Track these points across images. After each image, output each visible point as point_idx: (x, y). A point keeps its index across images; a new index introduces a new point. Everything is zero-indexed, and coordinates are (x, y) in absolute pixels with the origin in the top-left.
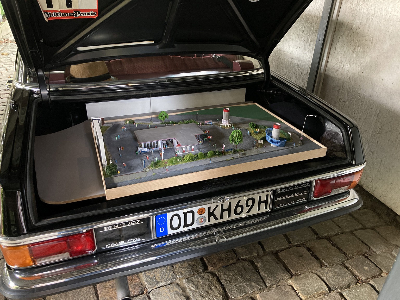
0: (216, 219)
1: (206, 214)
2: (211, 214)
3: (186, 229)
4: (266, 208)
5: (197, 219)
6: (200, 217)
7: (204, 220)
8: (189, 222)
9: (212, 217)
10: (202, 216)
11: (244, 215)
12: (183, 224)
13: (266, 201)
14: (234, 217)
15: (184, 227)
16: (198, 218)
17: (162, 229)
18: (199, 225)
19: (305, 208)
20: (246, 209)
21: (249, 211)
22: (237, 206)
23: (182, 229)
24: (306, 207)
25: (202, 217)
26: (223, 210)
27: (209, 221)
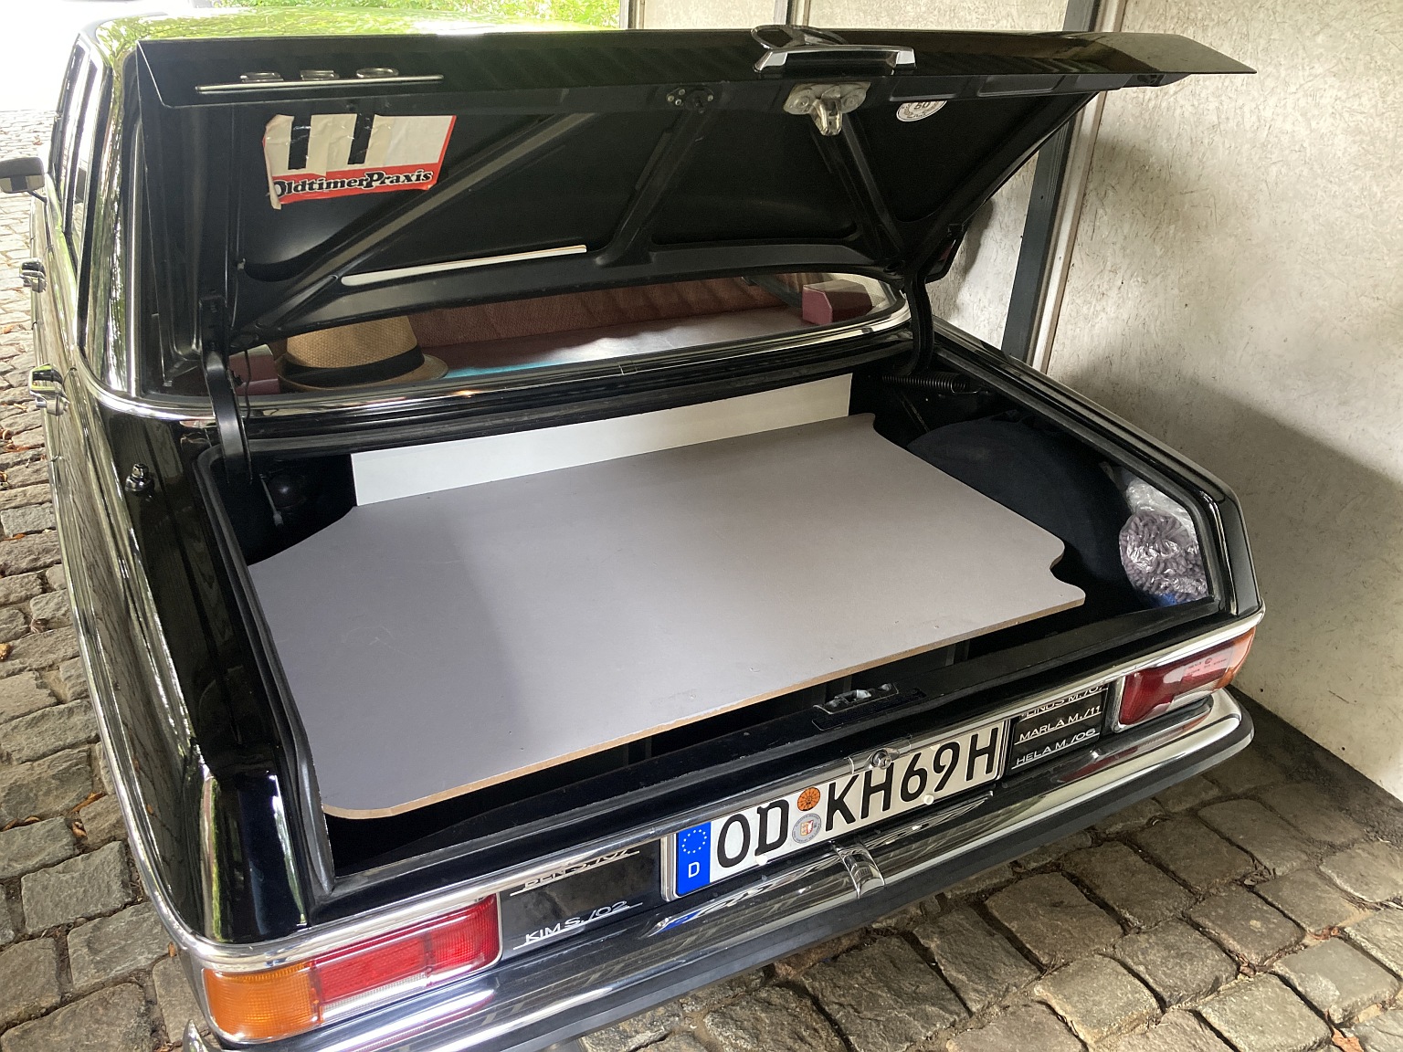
0: (849, 819)
1: (821, 809)
2: (836, 805)
3: (763, 860)
4: (989, 770)
5: (796, 825)
6: (804, 817)
7: (816, 827)
8: (772, 836)
9: (838, 815)
10: (810, 815)
11: (927, 799)
12: (754, 844)
13: (990, 750)
14: (899, 806)
15: (758, 852)
16: (798, 822)
17: (696, 866)
18: (800, 841)
19: (1092, 757)
20: (934, 779)
21: (940, 787)
22: (910, 772)
23: (753, 860)
24: (1095, 755)
25: (811, 818)
26: (869, 791)
27: (829, 827)
